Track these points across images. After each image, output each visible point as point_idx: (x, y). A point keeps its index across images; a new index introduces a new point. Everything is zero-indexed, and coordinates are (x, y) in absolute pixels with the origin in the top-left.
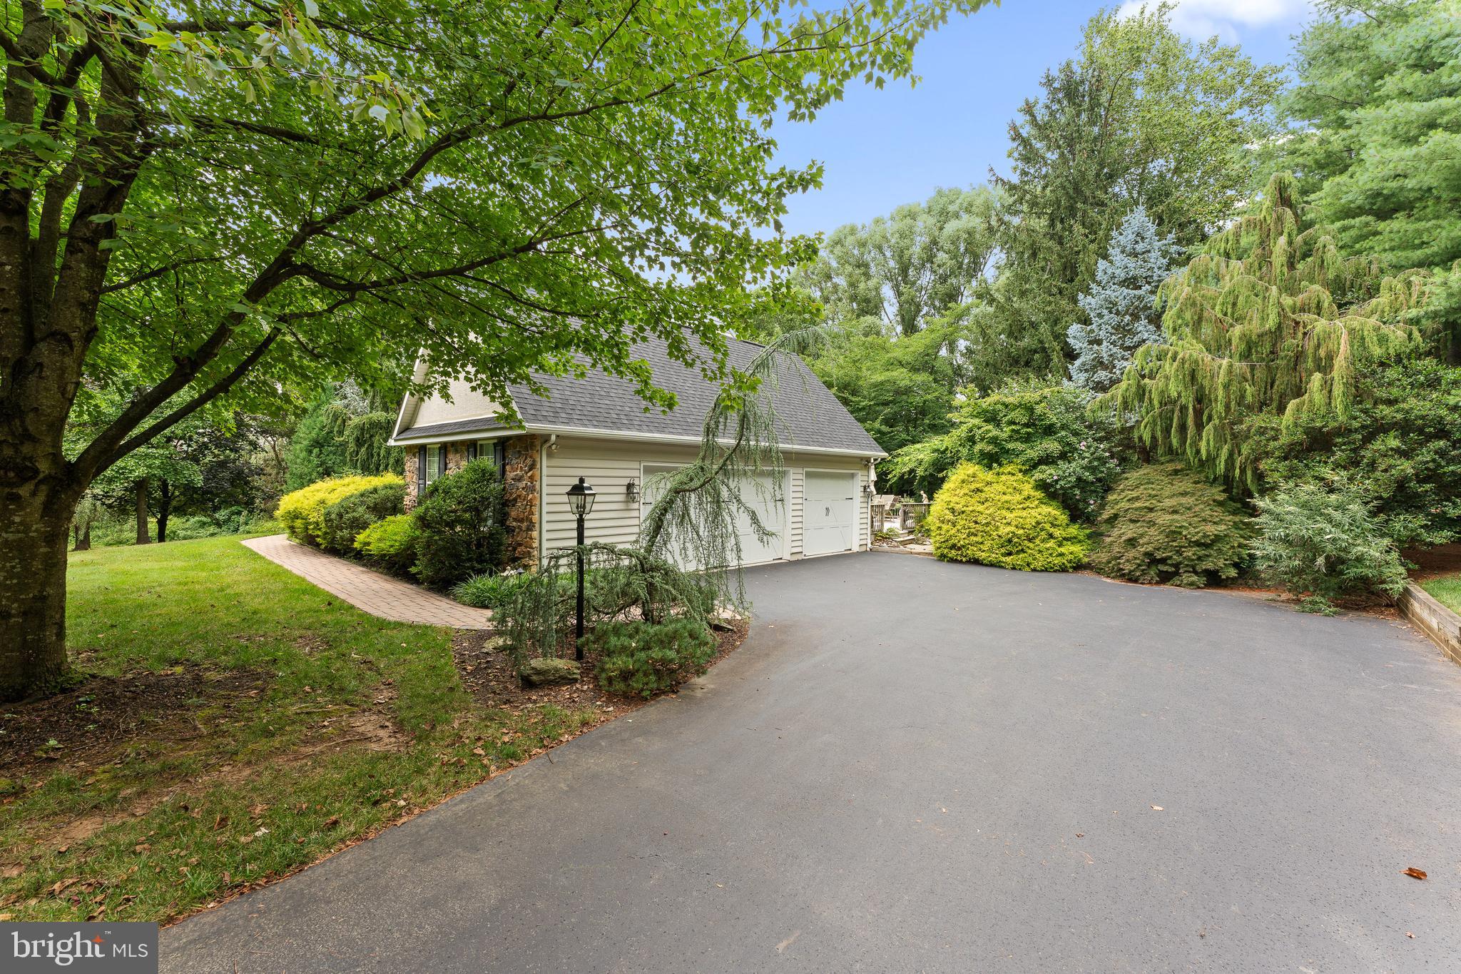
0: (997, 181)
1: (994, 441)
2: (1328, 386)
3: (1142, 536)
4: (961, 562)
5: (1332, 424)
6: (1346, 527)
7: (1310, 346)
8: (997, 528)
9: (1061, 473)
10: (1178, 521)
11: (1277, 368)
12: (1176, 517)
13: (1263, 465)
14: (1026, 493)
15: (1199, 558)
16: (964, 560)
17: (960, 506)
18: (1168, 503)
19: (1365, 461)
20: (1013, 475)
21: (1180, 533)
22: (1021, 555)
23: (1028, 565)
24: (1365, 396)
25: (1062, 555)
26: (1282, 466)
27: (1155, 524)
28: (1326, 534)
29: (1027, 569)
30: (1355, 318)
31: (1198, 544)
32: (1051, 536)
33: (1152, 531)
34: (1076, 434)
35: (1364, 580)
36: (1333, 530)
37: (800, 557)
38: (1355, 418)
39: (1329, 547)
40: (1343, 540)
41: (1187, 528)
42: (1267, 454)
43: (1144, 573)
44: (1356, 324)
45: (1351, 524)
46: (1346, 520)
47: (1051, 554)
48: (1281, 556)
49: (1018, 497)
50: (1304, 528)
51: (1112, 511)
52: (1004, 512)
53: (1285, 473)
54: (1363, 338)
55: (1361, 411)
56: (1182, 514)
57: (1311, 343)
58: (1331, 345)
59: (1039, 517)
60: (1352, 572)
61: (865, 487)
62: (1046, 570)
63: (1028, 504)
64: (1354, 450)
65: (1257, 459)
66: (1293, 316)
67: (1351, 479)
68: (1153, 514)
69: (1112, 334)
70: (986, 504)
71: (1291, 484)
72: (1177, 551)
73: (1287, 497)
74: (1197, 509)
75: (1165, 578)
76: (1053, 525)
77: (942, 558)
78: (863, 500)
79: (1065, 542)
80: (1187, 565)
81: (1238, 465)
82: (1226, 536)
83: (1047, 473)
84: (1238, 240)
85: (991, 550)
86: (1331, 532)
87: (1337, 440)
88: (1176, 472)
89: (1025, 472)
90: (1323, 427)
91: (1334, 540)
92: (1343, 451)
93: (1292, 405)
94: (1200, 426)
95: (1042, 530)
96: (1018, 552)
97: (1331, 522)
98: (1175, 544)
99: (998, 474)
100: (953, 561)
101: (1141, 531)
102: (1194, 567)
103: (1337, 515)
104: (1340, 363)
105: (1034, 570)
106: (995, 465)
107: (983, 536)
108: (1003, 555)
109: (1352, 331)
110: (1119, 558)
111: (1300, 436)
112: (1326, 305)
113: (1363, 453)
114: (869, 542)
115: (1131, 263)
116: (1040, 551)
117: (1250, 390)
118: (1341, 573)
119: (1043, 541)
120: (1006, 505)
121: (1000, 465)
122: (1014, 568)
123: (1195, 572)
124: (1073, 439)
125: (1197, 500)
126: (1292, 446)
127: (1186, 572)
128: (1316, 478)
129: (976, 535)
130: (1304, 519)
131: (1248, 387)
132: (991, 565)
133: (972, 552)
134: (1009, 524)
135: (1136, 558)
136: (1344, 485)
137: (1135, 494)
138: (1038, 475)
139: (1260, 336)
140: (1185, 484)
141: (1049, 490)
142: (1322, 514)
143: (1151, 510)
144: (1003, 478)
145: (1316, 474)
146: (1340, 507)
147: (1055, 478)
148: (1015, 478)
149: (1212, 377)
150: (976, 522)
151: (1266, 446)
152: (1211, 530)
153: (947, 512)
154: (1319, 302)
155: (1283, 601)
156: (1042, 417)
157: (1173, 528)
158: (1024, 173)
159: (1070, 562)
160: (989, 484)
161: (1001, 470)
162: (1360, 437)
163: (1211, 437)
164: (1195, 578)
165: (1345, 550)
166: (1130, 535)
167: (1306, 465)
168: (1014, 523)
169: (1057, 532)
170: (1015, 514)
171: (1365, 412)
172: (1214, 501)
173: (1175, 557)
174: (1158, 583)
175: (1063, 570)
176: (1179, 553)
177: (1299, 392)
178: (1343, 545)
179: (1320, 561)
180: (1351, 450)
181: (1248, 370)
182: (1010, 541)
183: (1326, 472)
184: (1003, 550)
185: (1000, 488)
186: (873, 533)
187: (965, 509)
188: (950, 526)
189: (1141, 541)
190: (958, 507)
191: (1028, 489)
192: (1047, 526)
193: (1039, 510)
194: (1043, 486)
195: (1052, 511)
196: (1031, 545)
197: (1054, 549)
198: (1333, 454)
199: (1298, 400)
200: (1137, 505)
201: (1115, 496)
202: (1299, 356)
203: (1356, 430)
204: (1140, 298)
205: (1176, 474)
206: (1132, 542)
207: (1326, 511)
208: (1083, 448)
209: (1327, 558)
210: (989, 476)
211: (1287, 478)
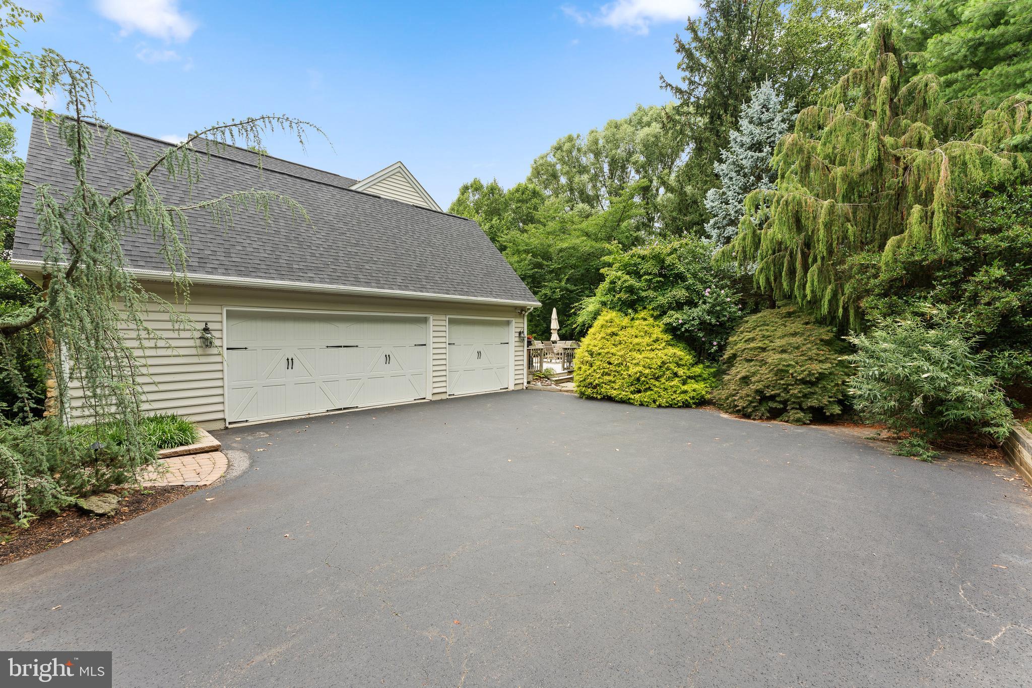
0: (667, 86)
1: (631, 290)
2: (927, 217)
3: (754, 374)
4: (596, 399)
5: (932, 257)
6: (946, 365)
7: (910, 181)
8: (628, 368)
9: (685, 317)
10: (785, 360)
11: (879, 208)
12: (784, 356)
13: (863, 304)
14: (654, 336)
15: (805, 396)
16: (599, 397)
17: (597, 348)
18: (778, 343)
19: (967, 294)
20: (645, 319)
21: (787, 371)
22: (649, 393)
23: (654, 401)
24: (967, 228)
25: (685, 392)
26: (882, 303)
27: (766, 363)
28: (924, 372)
29: (653, 405)
30: (956, 146)
31: (803, 382)
32: (676, 375)
33: (764, 370)
34: (702, 281)
35: (967, 422)
36: (931, 368)
37: (444, 397)
38: (956, 250)
39: (927, 387)
40: (942, 379)
41: (794, 367)
42: (868, 292)
43: (755, 409)
44: (957, 152)
45: (951, 362)
46: (946, 357)
47: (675, 392)
48: (875, 396)
49: (647, 340)
50: (901, 366)
51: (732, 351)
52: (635, 354)
53: (884, 310)
54: (965, 164)
55: (963, 243)
56: (790, 353)
57: (912, 178)
58: (931, 176)
59: (665, 358)
60: (952, 414)
61: (520, 333)
62: (670, 406)
63: (656, 346)
64: (956, 284)
65: (859, 298)
66: (894, 152)
67: (951, 314)
68: (765, 354)
69: (739, 194)
70: (619, 347)
71: (889, 320)
72: (785, 389)
73: (884, 334)
74: (804, 348)
75: (775, 414)
76: (679, 365)
77: (582, 395)
78: (517, 344)
79: (689, 381)
80: (794, 402)
81: (841, 304)
82: (830, 374)
83: (675, 317)
84: (845, 93)
85: (621, 388)
86: (928, 371)
87: (938, 274)
88: (789, 314)
89: (656, 318)
90: (923, 260)
91: (932, 379)
92: (943, 285)
93: (891, 241)
94: (806, 268)
95: (668, 369)
96: (646, 390)
97: (930, 359)
98: (782, 382)
99: (633, 319)
100: (590, 398)
101: (753, 370)
102: (800, 404)
103: (936, 352)
104: (940, 191)
105: (660, 406)
106: (630, 311)
107: (615, 376)
108: (632, 393)
109: (952, 159)
110: (734, 395)
111: (900, 271)
112: (927, 139)
113: (964, 287)
114: (525, 381)
115: (757, 130)
116: (665, 389)
117: (851, 229)
118: (941, 413)
119: (668, 379)
120: (637, 347)
121: (636, 311)
122: (642, 405)
123: (801, 409)
124: (700, 287)
125: (805, 340)
126: (892, 281)
127: (793, 408)
128: (916, 314)
129: (609, 375)
130: (901, 356)
131: (849, 226)
132: (623, 402)
133: (605, 390)
134: (637, 364)
135: (748, 396)
136: (943, 320)
137: (751, 335)
138: (666, 320)
139: (862, 175)
140: (796, 325)
141: (676, 334)
142: (920, 351)
143: (764, 350)
144: (637, 322)
145: (916, 310)
146: (939, 344)
147: (680, 321)
148: (647, 322)
149: (815, 218)
150: (610, 363)
151: (866, 284)
152: (817, 368)
153: (587, 354)
154: (920, 139)
155: (882, 440)
156: (672, 267)
157: (780, 367)
158: (692, 82)
159: (693, 398)
160: (623, 328)
161: (636, 316)
162: (961, 269)
163: (816, 277)
164: (801, 415)
165: (944, 390)
166: (743, 374)
167: (906, 302)
168: (642, 363)
169: (681, 372)
170: (643, 355)
171: (967, 243)
172: (822, 340)
173: (783, 394)
174: (769, 419)
175: (686, 405)
176: (786, 390)
177: (899, 229)
178: (942, 385)
179: (918, 401)
180: (952, 284)
181: (850, 211)
182: (638, 380)
183: (926, 307)
184: (632, 389)
185: (633, 331)
186: (530, 373)
187: (601, 351)
188: (587, 367)
189: (753, 379)
190: (595, 349)
191: (657, 332)
192: (672, 366)
193: (666, 351)
194: (671, 329)
195: (679, 352)
196: (657, 383)
197: (678, 387)
198: (934, 288)
199: (898, 237)
200: (752, 345)
201: (735, 338)
202: (901, 192)
203: (958, 263)
204: (763, 160)
205: (790, 317)
206: (745, 380)
207: (924, 348)
208: (707, 294)
209: (925, 398)
210: (626, 321)
211: (885, 316)
